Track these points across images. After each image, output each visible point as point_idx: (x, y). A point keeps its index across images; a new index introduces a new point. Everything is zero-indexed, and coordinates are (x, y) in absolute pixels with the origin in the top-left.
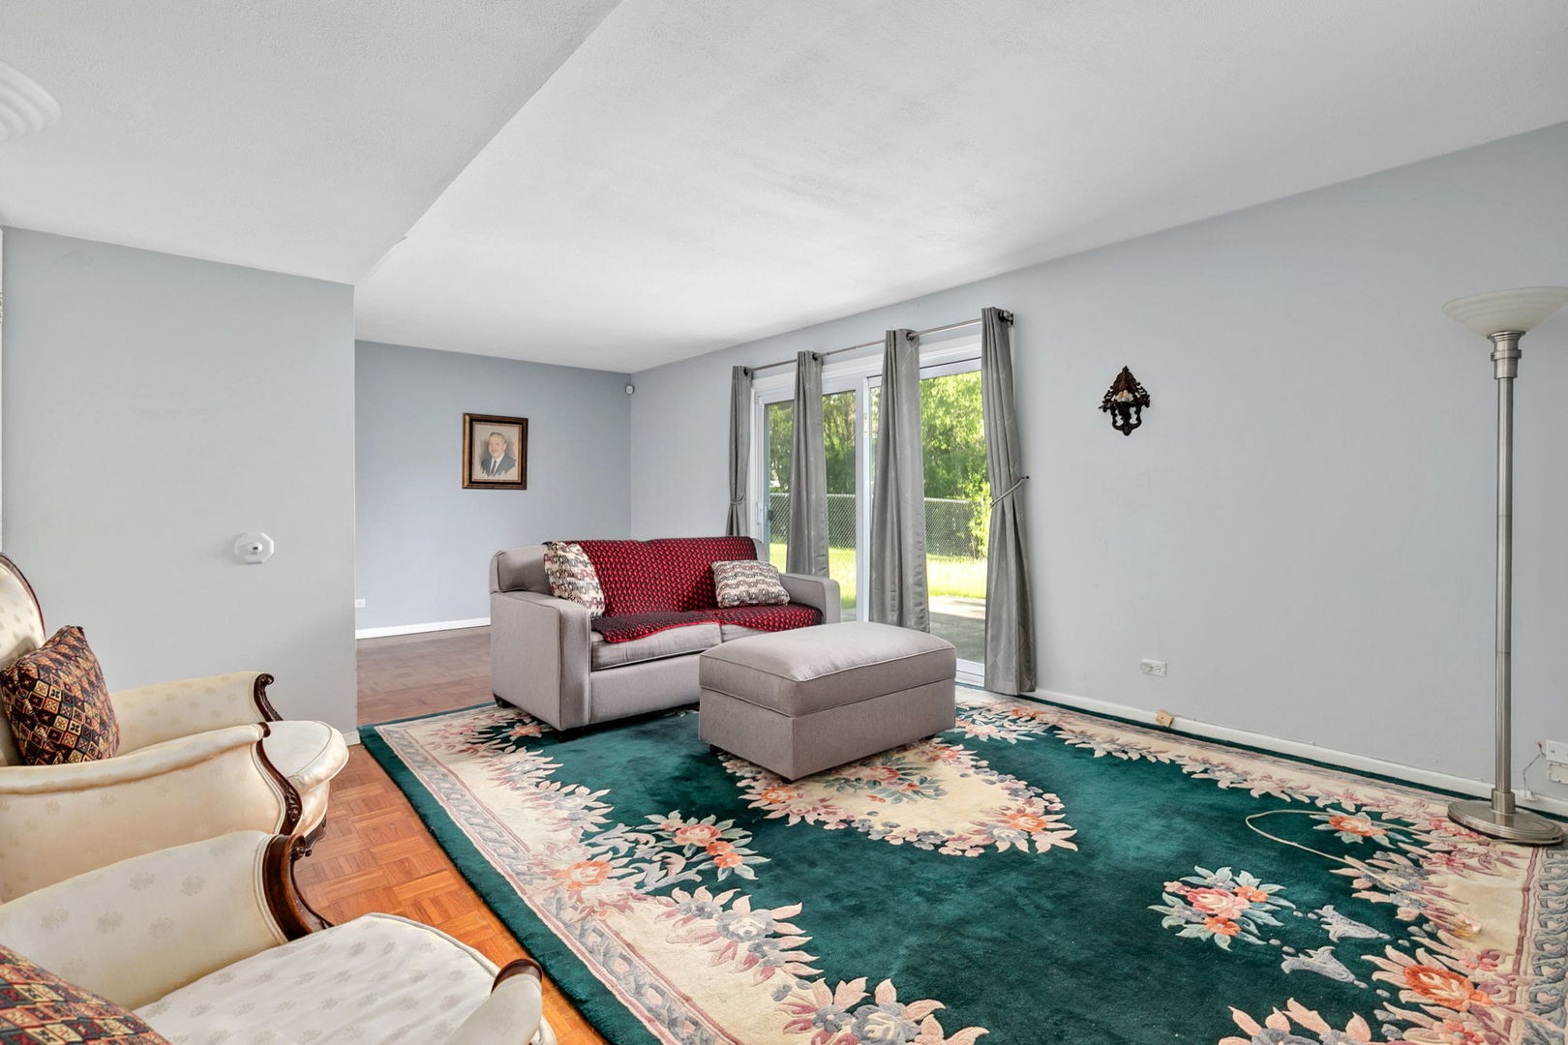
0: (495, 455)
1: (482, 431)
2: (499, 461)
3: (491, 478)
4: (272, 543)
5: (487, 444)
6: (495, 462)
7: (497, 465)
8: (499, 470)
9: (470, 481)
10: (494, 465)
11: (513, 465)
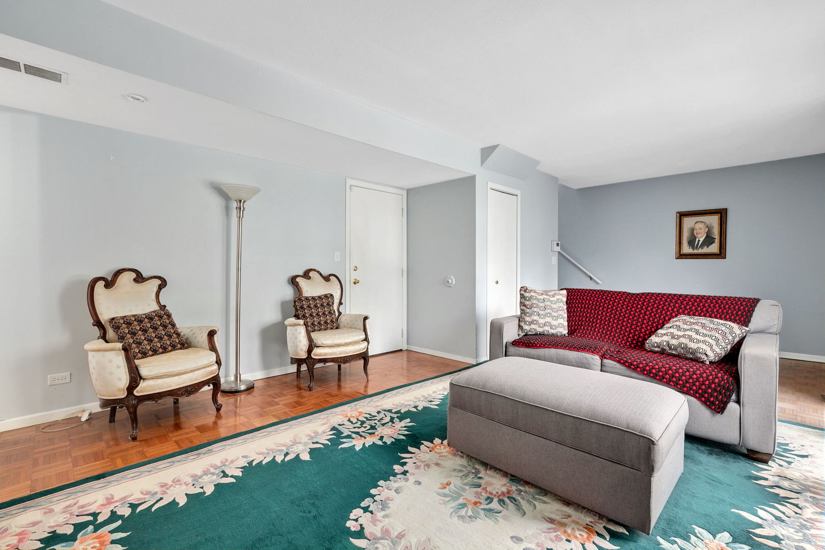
0: (699, 236)
1: (688, 222)
2: (702, 240)
3: (696, 251)
4: (454, 280)
5: (692, 230)
6: (699, 241)
7: (700, 243)
8: (702, 246)
9: (680, 255)
10: (698, 243)
11: (713, 242)
